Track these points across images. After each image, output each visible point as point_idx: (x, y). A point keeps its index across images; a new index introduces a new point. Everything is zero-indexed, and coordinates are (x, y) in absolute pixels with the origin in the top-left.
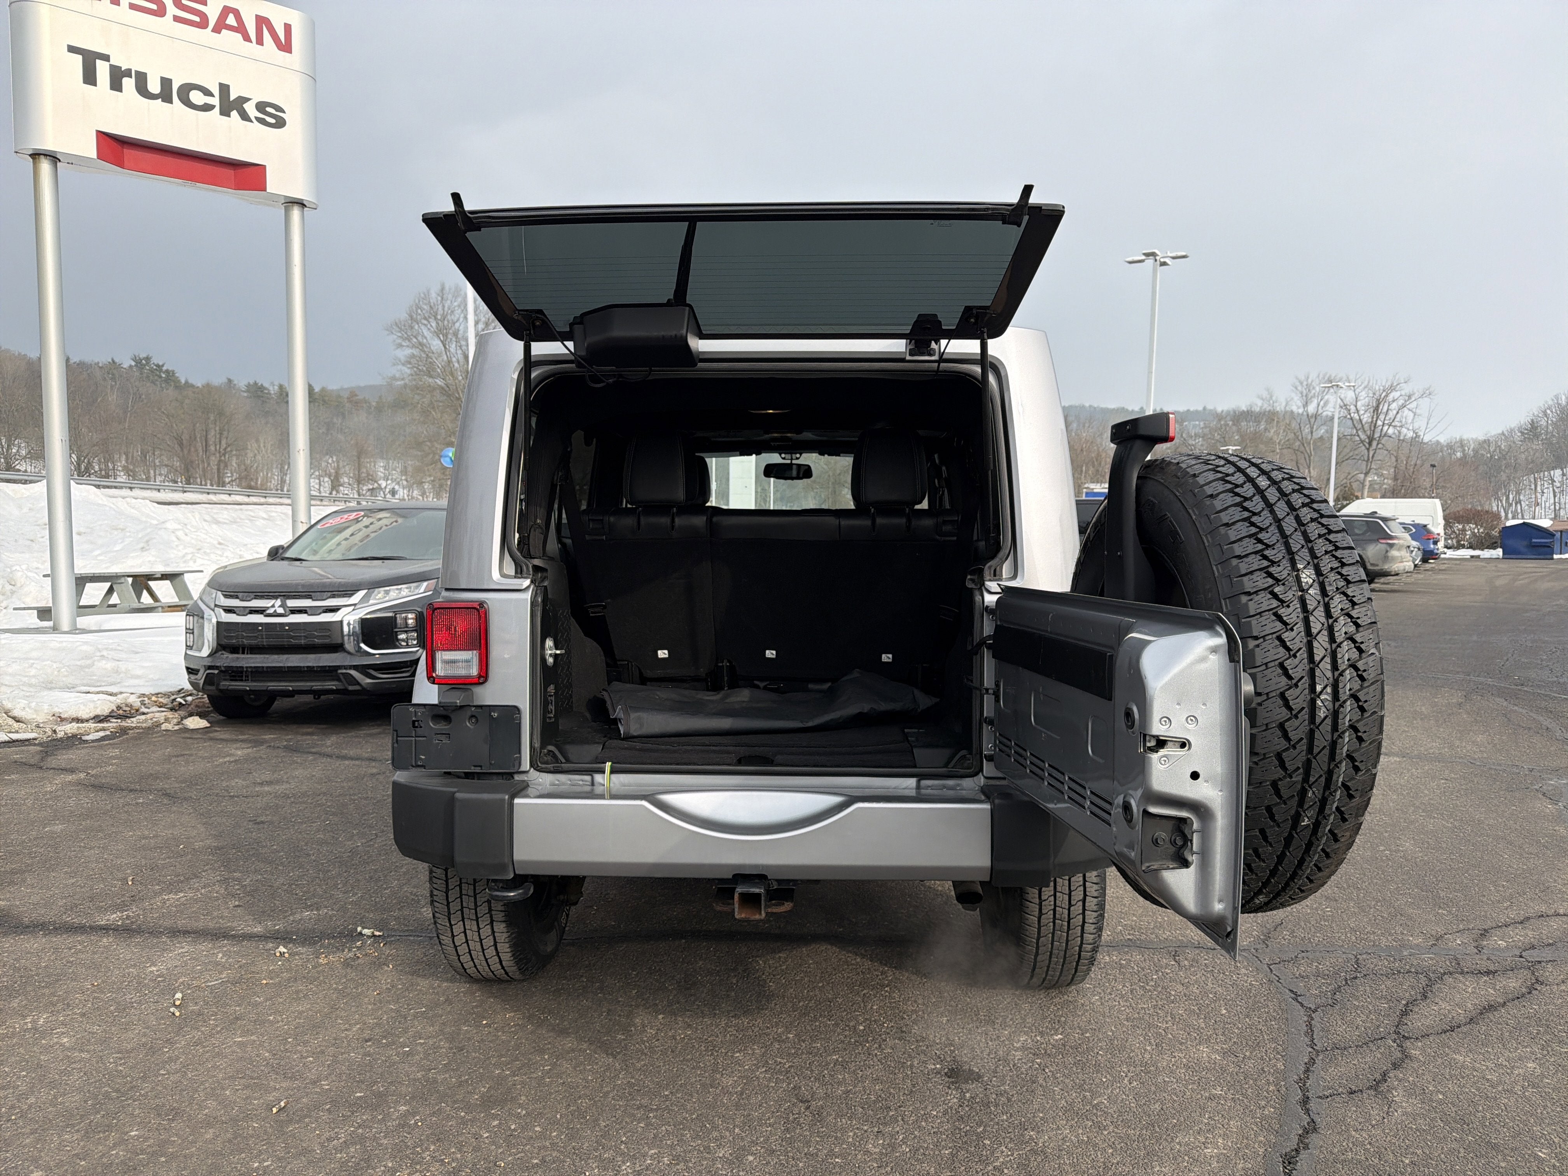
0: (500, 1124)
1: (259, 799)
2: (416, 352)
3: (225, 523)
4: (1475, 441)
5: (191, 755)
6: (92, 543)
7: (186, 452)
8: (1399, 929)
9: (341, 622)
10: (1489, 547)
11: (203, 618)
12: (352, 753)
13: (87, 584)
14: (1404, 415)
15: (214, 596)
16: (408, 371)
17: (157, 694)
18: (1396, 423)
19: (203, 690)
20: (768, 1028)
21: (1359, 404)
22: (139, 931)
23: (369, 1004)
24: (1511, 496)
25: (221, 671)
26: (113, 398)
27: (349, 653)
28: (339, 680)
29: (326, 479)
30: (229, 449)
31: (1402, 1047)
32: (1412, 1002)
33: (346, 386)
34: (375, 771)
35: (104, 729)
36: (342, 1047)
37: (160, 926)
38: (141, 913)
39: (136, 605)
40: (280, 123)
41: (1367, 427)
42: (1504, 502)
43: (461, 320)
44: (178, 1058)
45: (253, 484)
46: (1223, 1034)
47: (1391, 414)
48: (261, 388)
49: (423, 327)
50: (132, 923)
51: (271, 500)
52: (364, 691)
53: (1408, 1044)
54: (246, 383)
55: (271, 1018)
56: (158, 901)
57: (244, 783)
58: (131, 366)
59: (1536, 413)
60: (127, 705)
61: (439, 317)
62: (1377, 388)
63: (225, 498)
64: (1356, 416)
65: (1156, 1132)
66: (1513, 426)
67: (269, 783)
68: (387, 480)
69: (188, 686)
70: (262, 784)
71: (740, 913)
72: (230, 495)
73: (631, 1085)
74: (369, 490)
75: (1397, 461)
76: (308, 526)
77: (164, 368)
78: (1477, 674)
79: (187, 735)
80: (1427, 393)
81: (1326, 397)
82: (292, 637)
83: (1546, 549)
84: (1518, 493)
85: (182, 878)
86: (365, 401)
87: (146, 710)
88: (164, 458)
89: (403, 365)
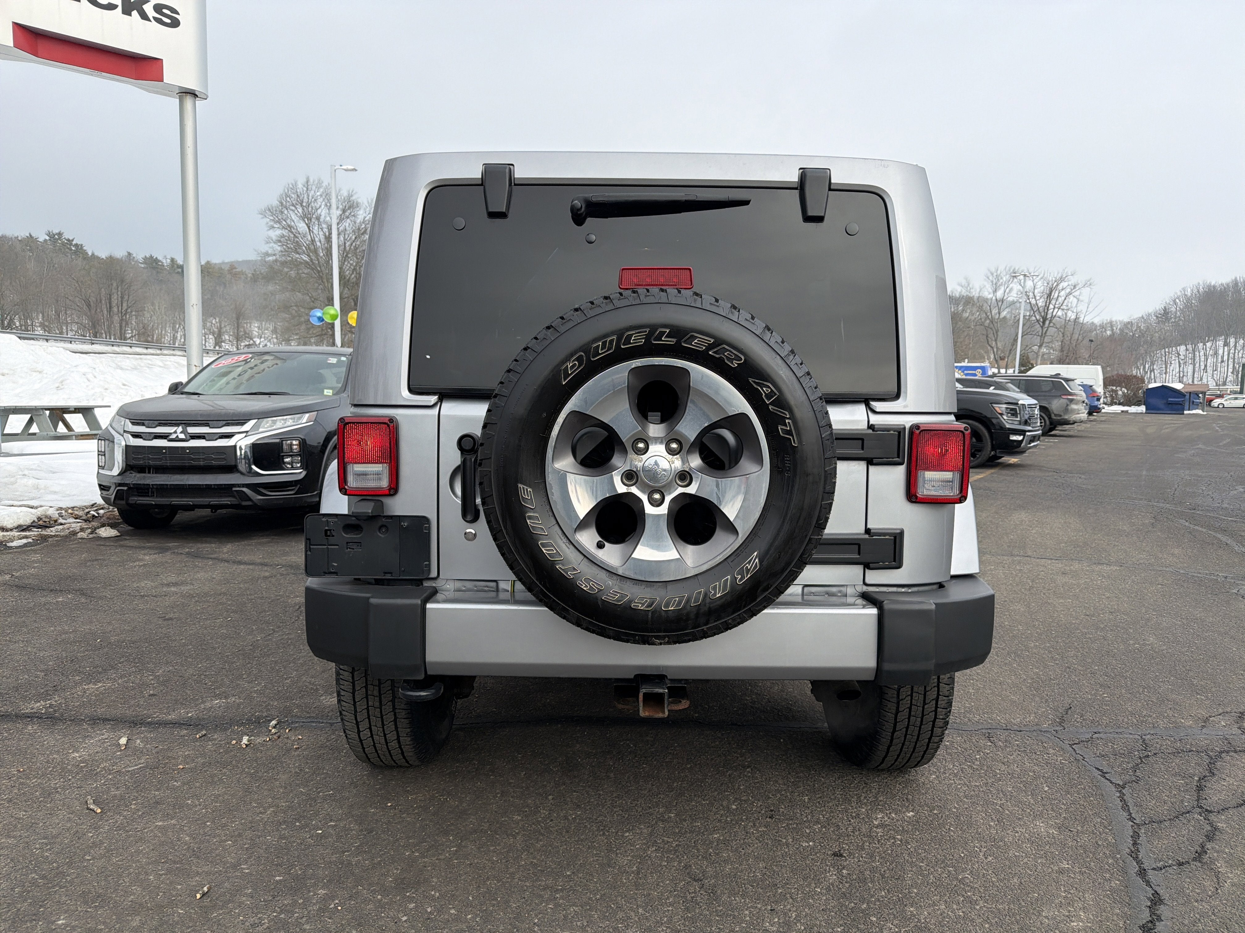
0: (416, 907)
1: (167, 598)
2: (285, 232)
3: (127, 370)
4: (1121, 322)
5: (104, 560)
6: (14, 382)
7: (93, 312)
8: (1170, 713)
9: (235, 446)
10: (1134, 405)
11: (113, 442)
12: (246, 558)
13: (10, 416)
14: (1070, 300)
15: (123, 423)
16: (279, 248)
17: (73, 508)
18: (1064, 307)
19: (114, 504)
20: (650, 808)
21: (1036, 291)
22: (61, 719)
23: (281, 787)
24: (1147, 366)
25: (129, 488)
26: (31, 265)
27: (242, 473)
28: (234, 497)
29: (211, 336)
30: (129, 310)
31: (1209, 820)
32: (1202, 778)
33: (226, 261)
34: (267, 574)
35: (26, 537)
36: (258, 831)
37: (81, 714)
38: (63, 701)
39: (53, 433)
40: (175, 23)
41: (1041, 309)
42: (1141, 370)
43: (323, 206)
44: (102, 843)
45: (150, 339)
46: (1053, 810)
47: (1061, 300)
48: (156, 261)
49: (291, 212)
50: (55, 711)
51: (165, 352)
52: (255, 506)
53: (1212, 817)
54: (143, 256)
55: (189, 802)
56: (79, 690)
57: (152, 584)
58: (45, 240)
59: (1168, 302)
60: (46, 517)
61: (304, 204)
62: (1050, 279)
63: (127, 349)
64: (1033, 301)
65: (1023, 906)
66: (1150, 312)
67: (175, 584)
68: (261, 338)
69: (101, 501)
70: (168, 585)
71: (644, 711)
72: (131, 347)
73: (535, 866)
74: (246, 346)
75: (1063, 336)
76: (201, 368)
77: (74, 242)
78: (1156, 500)
79: (99, 543)
80: (1088, 284)
81: (1011, 285)
82: (193, 459)
83: (1180, 406)
84: (1152, 364)
85: (100, 670)
86: (242, 273)
87: (63, 521)
88: (74, 316)
89: (274, 243)
